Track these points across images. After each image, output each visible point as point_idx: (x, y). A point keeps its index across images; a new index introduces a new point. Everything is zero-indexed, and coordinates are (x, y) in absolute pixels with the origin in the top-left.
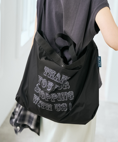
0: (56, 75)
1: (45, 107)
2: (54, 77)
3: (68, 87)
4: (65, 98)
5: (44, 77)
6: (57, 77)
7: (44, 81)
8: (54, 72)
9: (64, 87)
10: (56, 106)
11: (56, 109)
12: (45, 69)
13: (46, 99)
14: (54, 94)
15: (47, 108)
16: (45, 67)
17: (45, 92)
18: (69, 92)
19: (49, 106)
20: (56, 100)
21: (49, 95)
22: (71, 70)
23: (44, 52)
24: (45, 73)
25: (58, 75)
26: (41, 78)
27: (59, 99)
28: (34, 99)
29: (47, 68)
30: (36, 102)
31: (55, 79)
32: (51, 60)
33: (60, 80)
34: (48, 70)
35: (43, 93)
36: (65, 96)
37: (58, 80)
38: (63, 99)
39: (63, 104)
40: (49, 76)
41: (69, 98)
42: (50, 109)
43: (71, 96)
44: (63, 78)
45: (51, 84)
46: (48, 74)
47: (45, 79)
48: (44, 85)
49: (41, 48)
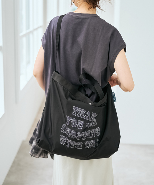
0: (86, 113)
1: (75, 146)
2: (84, 116)
3: (95, 123)
4: (94, 135)
5: (73, 117)
6: (88, 116)
7: (74, 120)
8: (83, 110)
9: (93, 124)
10: (86, 143)
11: (86, 147)
12: (73, 108)
13: (77, 138)
14: (85, 132)
15: (77, 147)
16: (74, 107)
17: (76, 131)
18: (97, 128)
19: (80, 144)
20: (86, 138)
21: (81, 134)
22: (99, 107)
23: (69, 92)
24: (74, 113)
25: (88, 113)
26: (69, 118)
27: (89, 136)
28: (61, 140)
29: (75, 108)
30: (63, 142)
31: (85, 117)
32: (76, 99)
33: (90, 118)
34: (77, 110)
35: (74, 133)
36: (94, 133)
37: (88, 118)
38: (92, 136)
39: (92, 140)
40: (79, 115)
41: (97, 134)
42: (80, 147)
43: (98, 132)
44: (93, 115)
45: (81, 123)
46: (77, 113)
47: (75, 119)
48: (74, 125)
49: (64, 88)
